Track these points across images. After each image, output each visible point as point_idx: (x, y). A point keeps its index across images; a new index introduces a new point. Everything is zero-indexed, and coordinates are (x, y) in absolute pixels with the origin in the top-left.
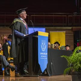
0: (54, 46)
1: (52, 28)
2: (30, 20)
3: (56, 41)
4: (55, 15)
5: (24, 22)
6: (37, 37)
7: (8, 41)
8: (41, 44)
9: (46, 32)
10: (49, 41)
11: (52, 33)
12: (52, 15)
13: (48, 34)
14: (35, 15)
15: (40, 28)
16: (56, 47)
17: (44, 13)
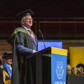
0: (77, 70)
1: (73, 41)
2: (38, 29)
3: (79, 63)
4: (77, 20)
5: (30, 32)
6: (49, 56)
7: (4, 62)
8: (56, 68)
9: (63, 48)
10: (69, 62)
11: (73, 49)
12: (73, 20)
13: (67, 51)
14: (46, 21)
15: (54, 41)
16: (80, 72)
17: (60, 18)
